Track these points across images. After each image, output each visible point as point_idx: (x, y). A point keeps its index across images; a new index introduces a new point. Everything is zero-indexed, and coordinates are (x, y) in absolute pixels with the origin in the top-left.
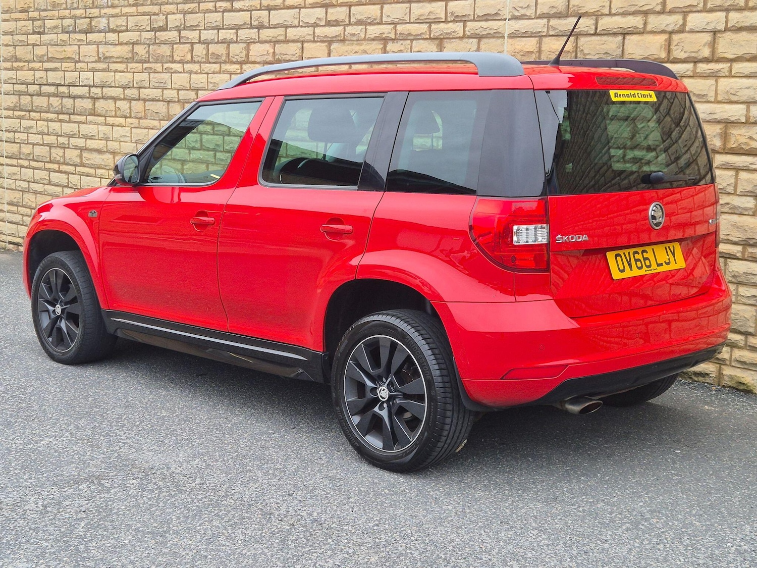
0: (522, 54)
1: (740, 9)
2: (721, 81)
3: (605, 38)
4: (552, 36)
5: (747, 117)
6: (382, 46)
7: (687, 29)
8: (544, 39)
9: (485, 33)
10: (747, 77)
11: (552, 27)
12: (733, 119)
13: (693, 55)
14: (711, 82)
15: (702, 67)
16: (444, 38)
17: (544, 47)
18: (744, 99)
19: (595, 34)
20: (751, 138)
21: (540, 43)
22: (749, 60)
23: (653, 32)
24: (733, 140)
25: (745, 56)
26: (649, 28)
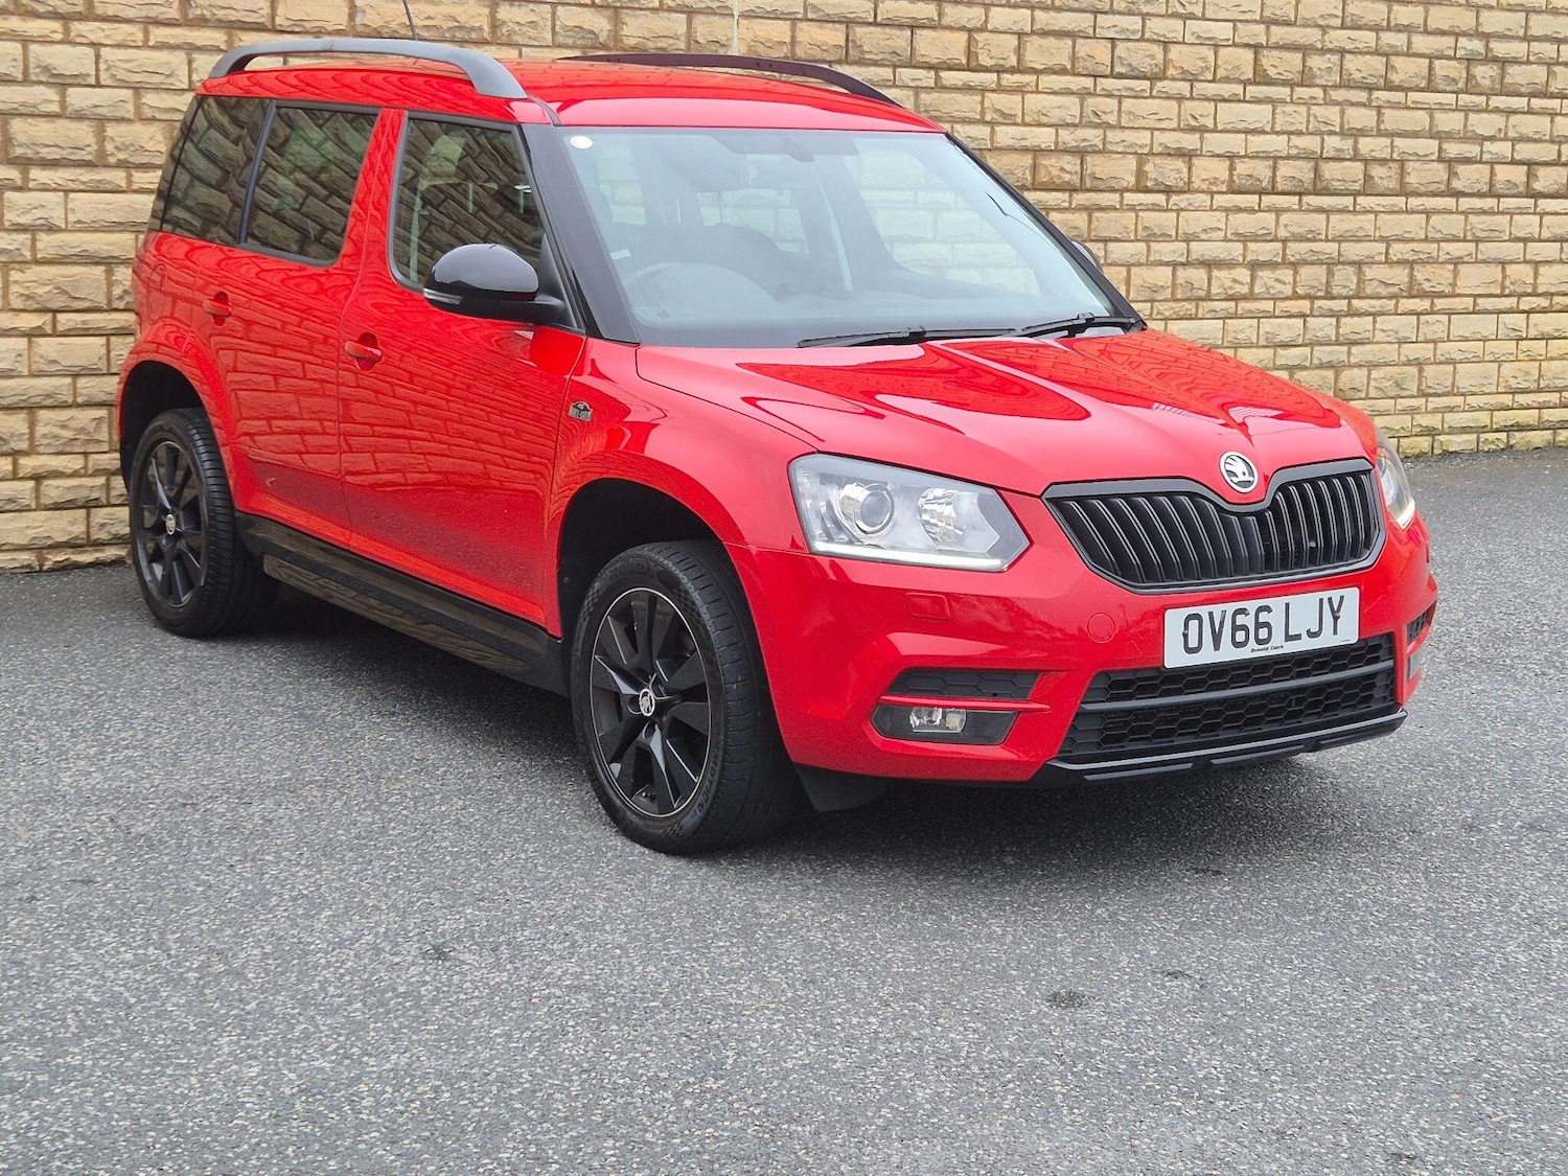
0: (770, 44)
1: (1046, 9)
2: (1028, 97)
3: (888, 30)
4: (812, 20)
5: (1056, 143)
6: (487, 11)
7: (990, 27)
8: (799, 25)
9: (703, 6)
10: (1055, 93)
11: (815, 7)
12: (1043, 146)
13: (1001, 62)
14: (1018, 98)
15: (1009, 79)
16: (622, 8)
17: (800, 37)
18: (1054, 121)
19: (875, 24)
20: (1062, 169)
21: (793, 30)
22: (1055, 73)
23: (950, 28)
24: (1042, 171)
25: (1055, 68)
26: (943, 22)
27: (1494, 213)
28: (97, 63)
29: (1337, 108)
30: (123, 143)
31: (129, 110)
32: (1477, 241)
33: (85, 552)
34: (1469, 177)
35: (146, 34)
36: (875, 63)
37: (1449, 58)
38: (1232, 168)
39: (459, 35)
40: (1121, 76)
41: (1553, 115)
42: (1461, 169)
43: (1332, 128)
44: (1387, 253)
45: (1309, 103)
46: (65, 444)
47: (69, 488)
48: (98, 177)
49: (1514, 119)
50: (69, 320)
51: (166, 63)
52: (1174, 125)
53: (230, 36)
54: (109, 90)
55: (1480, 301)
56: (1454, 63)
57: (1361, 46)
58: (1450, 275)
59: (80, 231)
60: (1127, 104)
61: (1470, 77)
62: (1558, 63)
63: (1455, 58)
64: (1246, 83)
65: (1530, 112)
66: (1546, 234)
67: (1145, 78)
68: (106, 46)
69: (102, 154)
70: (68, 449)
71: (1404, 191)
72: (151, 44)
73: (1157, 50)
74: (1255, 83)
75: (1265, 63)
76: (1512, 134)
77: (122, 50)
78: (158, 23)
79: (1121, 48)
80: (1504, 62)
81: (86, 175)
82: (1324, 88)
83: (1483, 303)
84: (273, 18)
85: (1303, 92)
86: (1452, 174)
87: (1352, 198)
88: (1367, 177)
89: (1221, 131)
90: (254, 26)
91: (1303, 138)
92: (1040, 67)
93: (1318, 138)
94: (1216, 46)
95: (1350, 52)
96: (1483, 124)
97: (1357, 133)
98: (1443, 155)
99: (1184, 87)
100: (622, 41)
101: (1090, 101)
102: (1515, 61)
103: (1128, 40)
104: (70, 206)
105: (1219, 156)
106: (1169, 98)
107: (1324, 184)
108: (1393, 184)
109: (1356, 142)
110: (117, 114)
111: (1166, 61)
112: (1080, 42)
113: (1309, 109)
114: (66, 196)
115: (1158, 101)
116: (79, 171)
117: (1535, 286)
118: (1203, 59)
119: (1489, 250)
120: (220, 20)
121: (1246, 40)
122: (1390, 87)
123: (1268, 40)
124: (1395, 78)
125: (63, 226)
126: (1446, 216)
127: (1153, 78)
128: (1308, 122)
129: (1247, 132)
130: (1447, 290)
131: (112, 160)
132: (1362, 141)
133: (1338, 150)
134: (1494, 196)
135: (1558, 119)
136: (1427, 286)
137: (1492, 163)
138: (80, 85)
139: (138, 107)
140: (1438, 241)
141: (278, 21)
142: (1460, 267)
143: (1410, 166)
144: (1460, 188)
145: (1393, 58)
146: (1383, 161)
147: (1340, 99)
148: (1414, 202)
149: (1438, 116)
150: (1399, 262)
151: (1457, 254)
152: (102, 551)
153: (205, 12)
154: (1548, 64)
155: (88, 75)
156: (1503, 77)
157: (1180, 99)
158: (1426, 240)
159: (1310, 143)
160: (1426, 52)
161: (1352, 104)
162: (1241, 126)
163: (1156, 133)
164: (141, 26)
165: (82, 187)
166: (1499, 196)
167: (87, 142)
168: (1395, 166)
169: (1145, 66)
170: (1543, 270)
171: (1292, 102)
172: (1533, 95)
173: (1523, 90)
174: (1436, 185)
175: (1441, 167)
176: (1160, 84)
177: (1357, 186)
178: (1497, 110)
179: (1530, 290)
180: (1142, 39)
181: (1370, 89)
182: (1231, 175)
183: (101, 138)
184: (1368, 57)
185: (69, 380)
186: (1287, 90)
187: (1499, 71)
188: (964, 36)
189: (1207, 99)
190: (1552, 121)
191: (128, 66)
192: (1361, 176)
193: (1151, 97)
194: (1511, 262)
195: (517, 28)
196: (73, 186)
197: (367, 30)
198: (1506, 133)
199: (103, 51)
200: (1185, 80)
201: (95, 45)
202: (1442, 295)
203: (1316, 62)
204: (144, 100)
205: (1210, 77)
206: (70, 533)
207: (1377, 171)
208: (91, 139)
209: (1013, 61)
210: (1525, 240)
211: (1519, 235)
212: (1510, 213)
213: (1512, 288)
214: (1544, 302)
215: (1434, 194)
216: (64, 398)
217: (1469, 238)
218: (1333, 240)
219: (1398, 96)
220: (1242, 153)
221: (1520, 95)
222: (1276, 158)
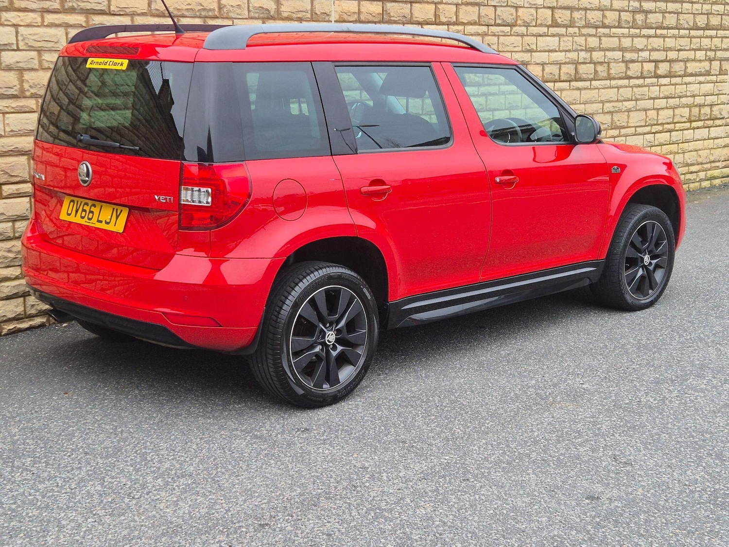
0: (349, 14)
13: (450, 20)
17: (363, 9)
25: (472, 22)
27: (642, 86)
28: (17, 36)
29: (584, 38)
30: (34, 83)
31: (35, 64)
32: (636, 100)
33: (24, 321)
34: (635, 69)
35: (43, 17)
36: (395, 22)
37: (626, 11)
38: (543, 70)
39: (203, 13)
40: (499, 25)
41: (664, 37)
42: (631, 65)
43: (582, 48)
44: (603, 108)
45: (573, 36)
46: (11, 261)
47: (14, 287)
48: (21, 104)
49: (651, 40)
50: (9, 189)
51: (55, 35)
52: (520, 49)
53: (87, 18)
54: (24, 52)
55: (637, 129)
56: (628, 13)
57: (593, 6)
58: (626, 117)
59: (12, 136)
60: (501, 38)
61: (634, 20)
62: (666, 12)
63: (628, 11)
64: (548, 27)
65: (656, 36)
66: (662, 95)
67: (508, 25)
68: (21, 26)
69: (22, 90)
70: (12, 264)
71: (610, 78)
72: (45, 24)
73: (513, 11)
74: (552, 26)
75: (556, 16)
76: (649, 47)
77: (30, 28)
78: (48, 11)
79: (499, 9)
80: (647, 12)
81: (14, 103)
82: (579, 27)
83: (639, 130)
84: (109, 7)
85: (571, 30)
86: (627, 68)
87: (589, 82)
88: (596, 72)
89: (539, 51)
90: (99, 12)
91: (571, 53)
92: (466, 22)
93: (577, 53)
94: (537, 8)
95: (589, 10)
96: (640, 43)
97: (591, 50)
98: (624, 59)
99: (524, 29)
100: (281, 14)
101: (487, 38)
102: (651, 12)
103: (501, 6)
104: (7, 122)
105: (538, 64)
106: (518, 35)
107: (580, 75)
108: (605, 74)
109: (591, 54)
110: (30, 66)
111: (517, 17)
112: (482, 8)
113: (573, 38)
114: (4, 116)
115: (514, 37)
116: (10, 101)
117: (657, 120)
118: (532, 15)
119: (642, 104)
120: (82, 9)
121: (549, 5)
122: (604, 26)
123: (557, 5)
124: (607, 22)
125: (3, 134)
126: (625, 89)
127: (512, 26)
128: (573, 45)
129: (549, 51)
130: (625, 124)
131: (28, 94)
132: (594, 53)
133: (584, 59)
134: (642, 78)
135: (666, 39)
136: (618, 124)
137: (642, 62)
138: (8, 50)
139: (40, 62)
140: (622, 101)
141: (112, 8)
142: (630, 113)
143: (612, 65)
144: (631, 75)
145: (605, 12)
146: (601, 63)
147: (585, 33)
148: (614, 83)
149: (622, 40)
150: (607, 113)
151: (630, 107)
152: (32, 320)
153: (74, 4)
154: (662, 13)
155: (13, 44)
156: (646, 19)
157: (522, 36)
158: (618, 101)
159: (573, 55)
160: (618, 8)
161: (590, 35)
162: (547, 49)
163: (513, 53)
164: (40, 14)
165: (13, 110)
166: (644, 78)
167: (14, 84)
168: (606, 65)
169: (509, 19)
170: (660, 112)
171: (567, 35)
172: (657, 28)
173: (654, 25)
174: (622, 74)
175: (623, 65)
176: (515, 29)
177: (592, 76)
178: (644, 36)
179: (655, 123)
180: (507, 6)
181: (597, 27)
182: (543, 73)
183: (22, 82)
184: (596, 12)
185: (10, 224)
186: (564, 29)
187: (645, 17)
188: (433, 6)
189: (533, 35)
190: (664, 41)
191: (34, 37)
192: (593, 71)
193: (511, 35)
194: (649, 110)
195: (231, 9)
196: (7, 110)
197: (157, 12)
198: (647, 47)
199: (21, 29)
200: (524, 26)
201: (15, 26)
202: (623, 127)
203: (577, 15)
204: (43, 58)
205: (535, 25)
206: (16, 312)
207: (600, 68)
208: (16, 82)
209: (454, 19)
210: (654, 99)
211: (652, 96)
212: (648, 86)
213: (649, 122)
214: (660, 128)
215: (620, 78)
216: (9, 235)
217: (633, 99)
218: (582, 104)
219: (606, 31)
220: (547, 62)
221: (652, 28)
222: (561, 64)
